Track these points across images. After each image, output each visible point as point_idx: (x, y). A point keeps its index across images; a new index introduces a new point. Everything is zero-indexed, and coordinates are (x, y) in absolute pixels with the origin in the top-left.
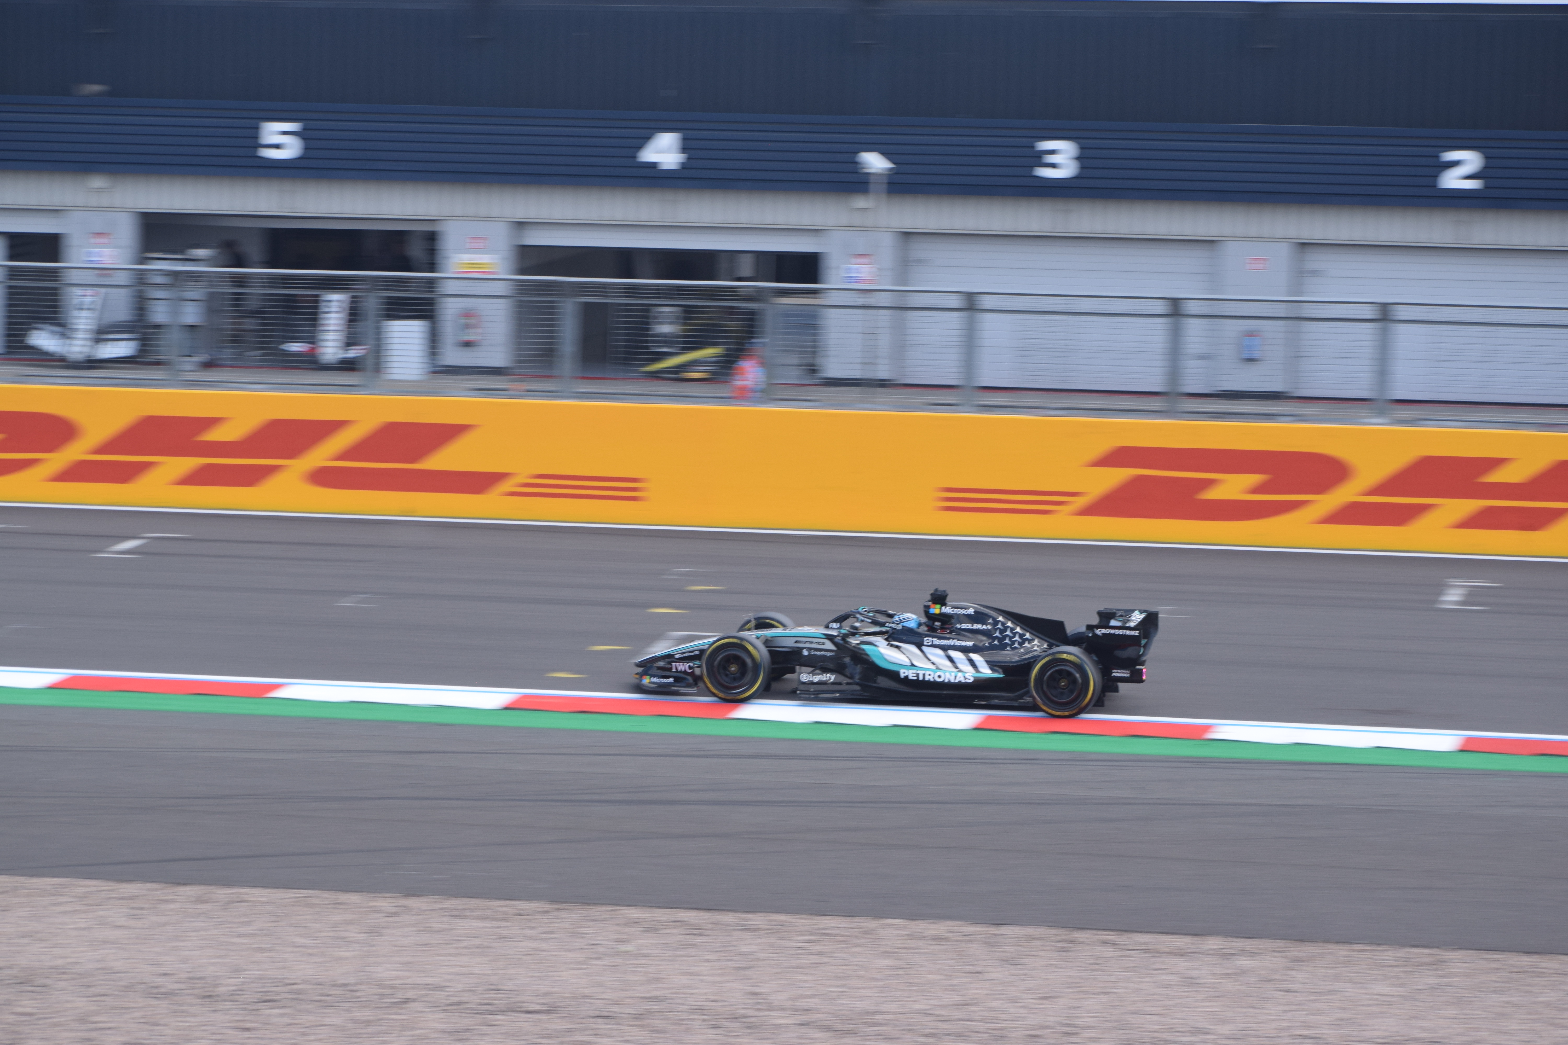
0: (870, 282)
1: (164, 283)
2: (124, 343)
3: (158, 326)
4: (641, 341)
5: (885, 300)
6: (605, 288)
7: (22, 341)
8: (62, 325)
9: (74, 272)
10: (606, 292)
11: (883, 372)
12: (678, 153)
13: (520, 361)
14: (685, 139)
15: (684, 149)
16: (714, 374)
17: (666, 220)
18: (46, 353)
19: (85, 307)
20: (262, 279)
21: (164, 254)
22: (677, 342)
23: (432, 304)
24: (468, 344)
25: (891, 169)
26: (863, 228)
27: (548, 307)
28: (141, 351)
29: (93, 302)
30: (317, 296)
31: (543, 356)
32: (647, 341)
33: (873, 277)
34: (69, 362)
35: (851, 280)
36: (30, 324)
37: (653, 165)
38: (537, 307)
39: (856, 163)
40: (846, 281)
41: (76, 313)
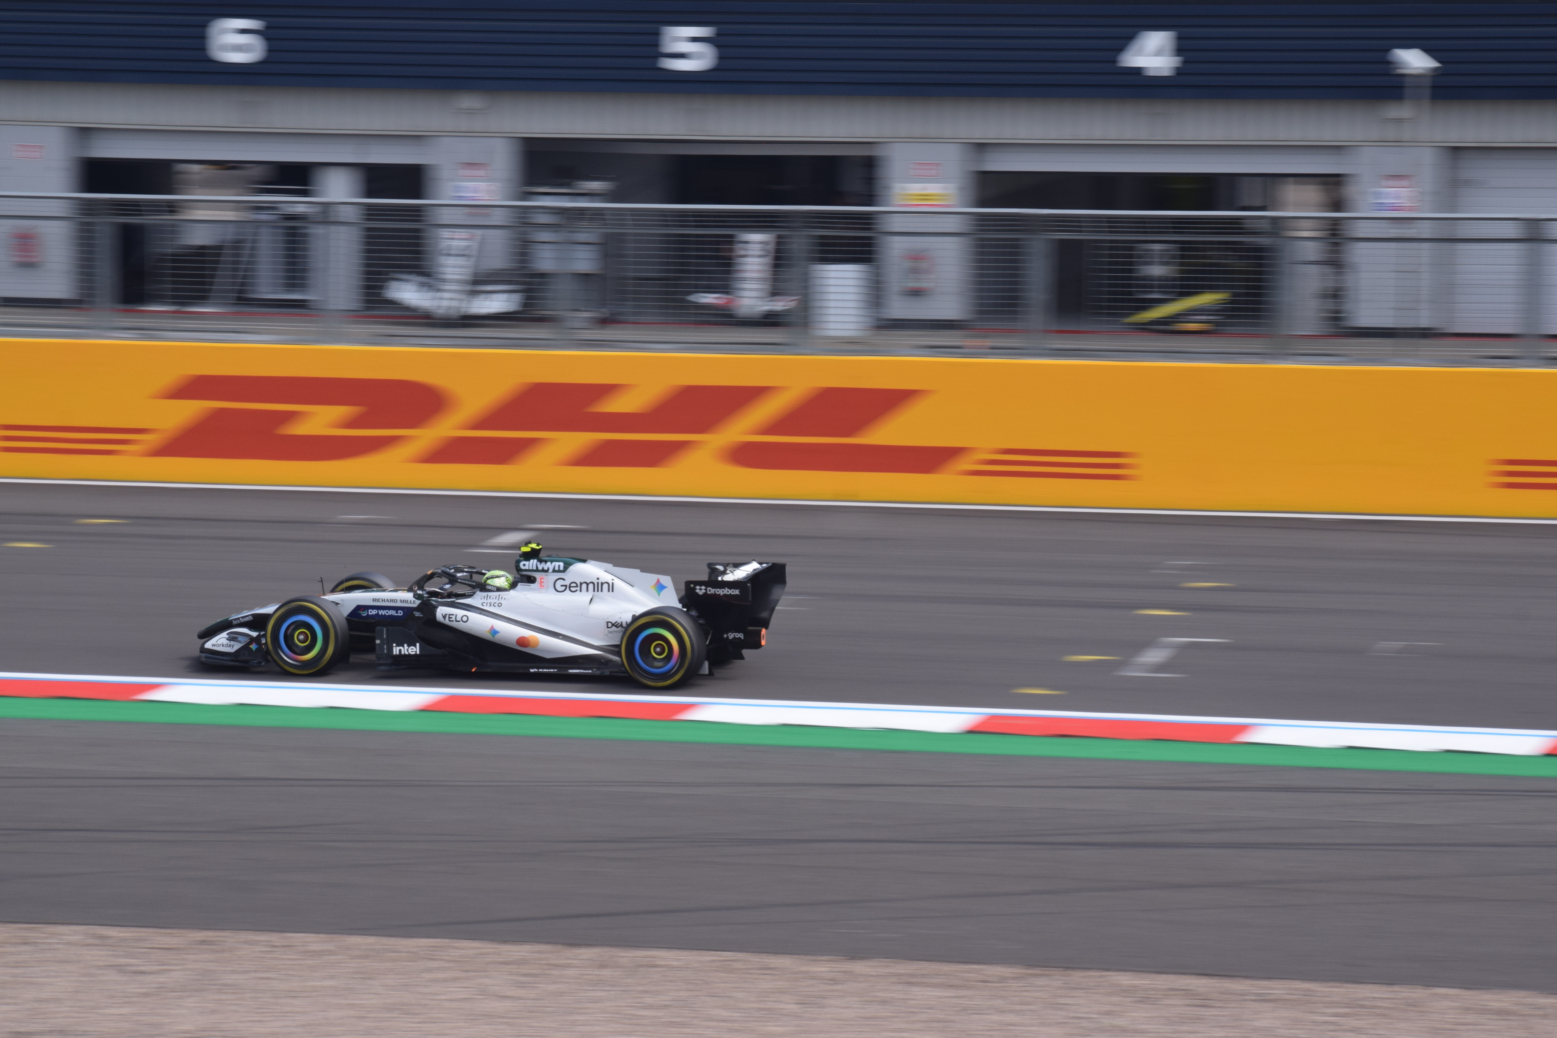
0: (1411, 209)
1: (553, 223)
2: (504, 296)
3: (543, 275)
4: (1123, 286)
5: (1425, 230)
6: (1079, 222)
7: (379, 294)
8: (427, 275)
9: (445, 210)
10: (1080, 227)
11: (1424, 321)
12: (1171, 56)
13: (981, 312)
14: (1180, 38)
15: (1180, 50)
16: (1217, 324)
17: (1156, 139)
18: (408, 308)
19: (453, 252)
20: (665, 216)
21: (550, 188)
22: (1174, 286)
23: (870, 245)
24: (916, 293)
25: (1436, 69)
26: (1398, 143)
27: (1011, 246)
28: (525, 305)
29: (468, 247)
30: (731, 236)
31: (1003, 305)
32: (1130, 286)
33: (1414, 203)
34: (435, 319)
35: (1381, 207)
36: (387, 273)
37: (1138, 71)
38: (997, 246)
39: (1389, 63)
40: (1376, 208)
41: (443, 260)
